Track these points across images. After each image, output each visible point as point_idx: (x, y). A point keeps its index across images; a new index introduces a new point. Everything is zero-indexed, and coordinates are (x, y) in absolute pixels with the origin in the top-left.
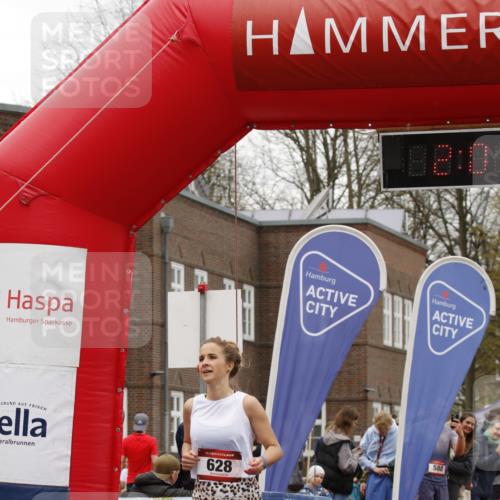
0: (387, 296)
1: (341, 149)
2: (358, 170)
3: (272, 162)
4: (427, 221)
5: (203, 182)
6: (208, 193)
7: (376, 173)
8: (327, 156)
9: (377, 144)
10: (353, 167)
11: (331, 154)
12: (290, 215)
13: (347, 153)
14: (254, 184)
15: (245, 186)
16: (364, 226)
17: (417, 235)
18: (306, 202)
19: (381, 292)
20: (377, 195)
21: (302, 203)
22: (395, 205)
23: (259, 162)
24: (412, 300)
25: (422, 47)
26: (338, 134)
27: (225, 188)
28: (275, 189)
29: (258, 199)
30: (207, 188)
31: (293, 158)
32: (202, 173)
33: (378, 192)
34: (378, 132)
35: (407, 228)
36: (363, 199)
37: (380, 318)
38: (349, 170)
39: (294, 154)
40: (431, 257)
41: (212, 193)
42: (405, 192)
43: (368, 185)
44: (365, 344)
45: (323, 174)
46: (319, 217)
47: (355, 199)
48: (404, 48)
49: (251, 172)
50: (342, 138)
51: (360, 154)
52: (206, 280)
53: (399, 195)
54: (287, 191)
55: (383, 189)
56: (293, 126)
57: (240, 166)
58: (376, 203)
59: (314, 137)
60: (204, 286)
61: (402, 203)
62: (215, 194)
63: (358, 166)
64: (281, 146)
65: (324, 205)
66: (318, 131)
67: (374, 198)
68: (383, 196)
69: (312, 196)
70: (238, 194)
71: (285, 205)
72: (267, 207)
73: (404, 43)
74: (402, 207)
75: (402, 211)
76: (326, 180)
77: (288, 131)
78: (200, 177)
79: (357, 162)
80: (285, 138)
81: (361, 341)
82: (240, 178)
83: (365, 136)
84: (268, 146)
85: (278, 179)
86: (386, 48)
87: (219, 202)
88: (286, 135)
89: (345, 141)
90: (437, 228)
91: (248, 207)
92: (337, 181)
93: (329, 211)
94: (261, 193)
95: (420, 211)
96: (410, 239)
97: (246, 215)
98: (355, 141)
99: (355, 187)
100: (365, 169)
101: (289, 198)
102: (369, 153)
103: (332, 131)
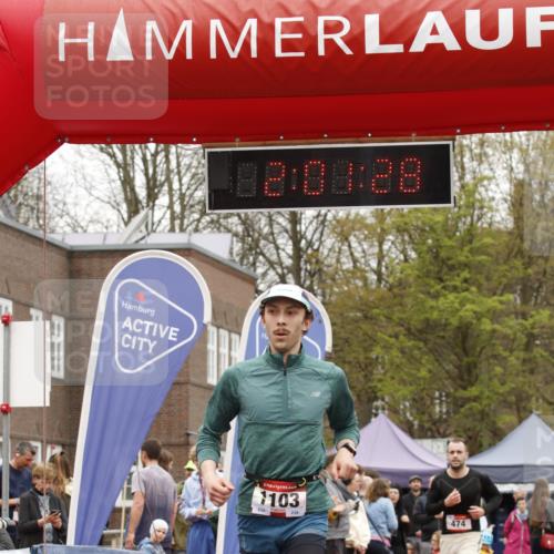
0: (212, 330)
1: (162, 167)
2: (180, 189)
3: (85, 179)
4: (257, 246)
5: (9, 202)
6: (13, 214)
7: (202, 193)
8: (146, 174)
9: (203, 161)
10: (176, 185)
11: (151, 171)
12: (105, 239)
13: (169, 171)
14: (65, 204)
15: (56, 205)
16: (187, 251)
17: (245, 262)
18: (122, 225)
19: (205, 326)
20: (201, 216)
21: (119, 226)
22: (222, 229)
23: (71, 179)
24: (240, 334)
25: (254, 54)
26: (159, 149)
27: (32, 209)
28: (89, 209)
29: (69, 221)
30: (12, 208)
31: (108, 175)
32: (8, 191)
33: (203, 213)
34: (204, 148)
35: (234, 254)
36: (186, 222)
37: (204, 354)
38: (171, 189)
39: (110, 171)
40: (261, 287)
41: (18, 213)
42: (232, 214)
43: (192, 206)
44: (187, 383)
45: (142, 193)
46: (137, 242)
47: (177, 222)
48: (233, 55)
49: (61, 191)
50: (163, 154)
51: (183, 171)
52: (10, 311)
53: (226, 217)
54: (102, 212)
55: (208, 211)
56: (109, 140)
57: (50, 183)
58: (201, 226)
59: (132, 153)
60: (8, 317)
61: (229, 227)
62: (22, 215)
63: (181, 185)
64: (97, 162)
65: (143, 228)
66: (137, 146)
67: (199, 220)
68: (208, 218)
69: (130, 218)
70: (47, 216)
71: (99, 227)
72: (80, 230)
73: (233, 49)
74: (229, 231)
75: (230, 235)
76: (145, 201)
77: (103, 145)
78: (5, 195)
79: (180, 180)
80: (100, 154)
81: (182, 379)
82: (49, 198)
83: (189, 152)
84: (81, 162)
85: (92, 198)
86: (213, 55)
87: (26, 224)
88: (102, 150)
89: (167, 157)
90: (268, 255)
91: (58, 230)
92: (157, 202)
93: (149, 234)
94: (72, 213)
95: (249, 235)
96: (238, 266)
97: (56, 238)
98: (178, 157)
99: (177, 208)
100: (188, 188)
101: (104, 220)
102: (193, 170)
103: (152, 146)
